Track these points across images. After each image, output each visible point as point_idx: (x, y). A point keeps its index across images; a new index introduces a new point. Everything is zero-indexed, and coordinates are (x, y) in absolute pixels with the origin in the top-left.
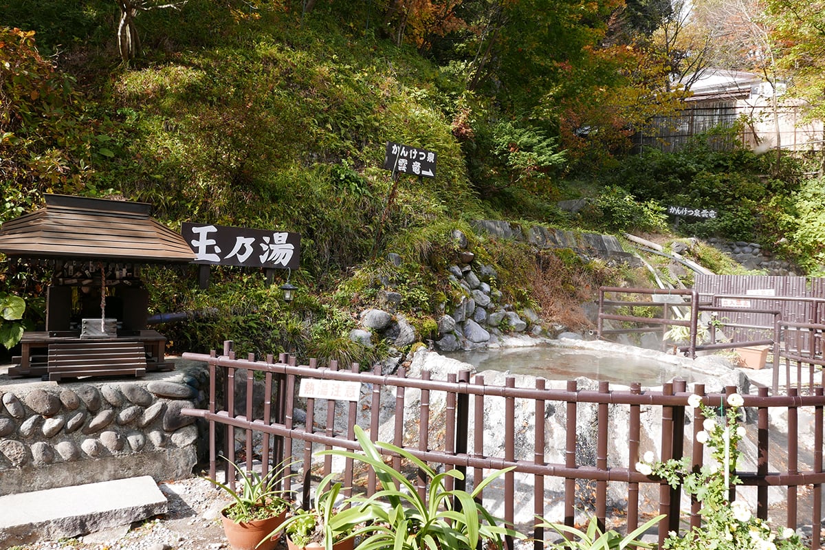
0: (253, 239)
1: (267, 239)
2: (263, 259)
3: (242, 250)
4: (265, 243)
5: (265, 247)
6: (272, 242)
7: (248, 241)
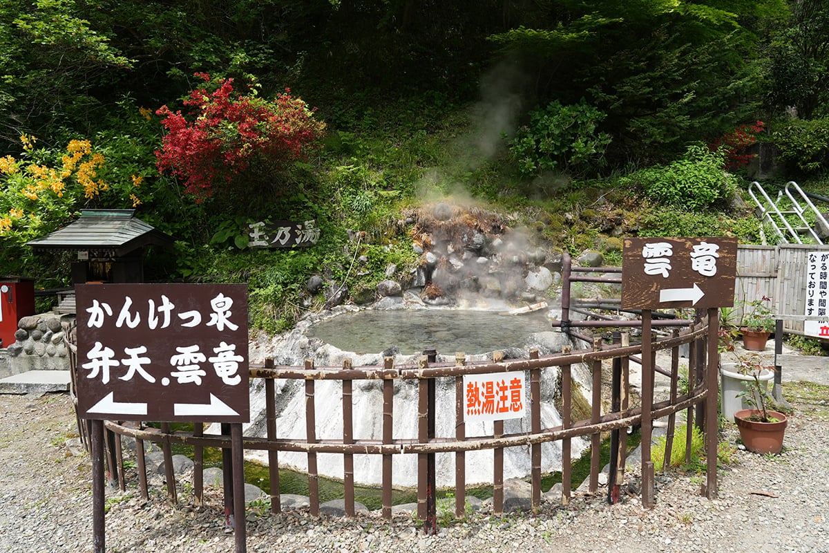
0: (290, 228)
1: (299, 227)
2: (298, 241)
3: (283, 237)
4: (299, 229)
5: (299, 233)
6: (304, 228)
7: (286, 230)
